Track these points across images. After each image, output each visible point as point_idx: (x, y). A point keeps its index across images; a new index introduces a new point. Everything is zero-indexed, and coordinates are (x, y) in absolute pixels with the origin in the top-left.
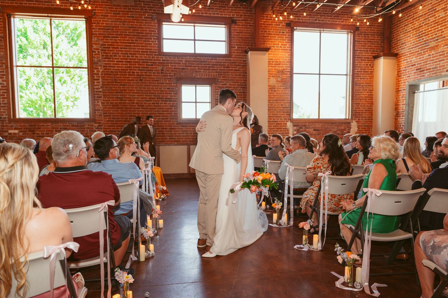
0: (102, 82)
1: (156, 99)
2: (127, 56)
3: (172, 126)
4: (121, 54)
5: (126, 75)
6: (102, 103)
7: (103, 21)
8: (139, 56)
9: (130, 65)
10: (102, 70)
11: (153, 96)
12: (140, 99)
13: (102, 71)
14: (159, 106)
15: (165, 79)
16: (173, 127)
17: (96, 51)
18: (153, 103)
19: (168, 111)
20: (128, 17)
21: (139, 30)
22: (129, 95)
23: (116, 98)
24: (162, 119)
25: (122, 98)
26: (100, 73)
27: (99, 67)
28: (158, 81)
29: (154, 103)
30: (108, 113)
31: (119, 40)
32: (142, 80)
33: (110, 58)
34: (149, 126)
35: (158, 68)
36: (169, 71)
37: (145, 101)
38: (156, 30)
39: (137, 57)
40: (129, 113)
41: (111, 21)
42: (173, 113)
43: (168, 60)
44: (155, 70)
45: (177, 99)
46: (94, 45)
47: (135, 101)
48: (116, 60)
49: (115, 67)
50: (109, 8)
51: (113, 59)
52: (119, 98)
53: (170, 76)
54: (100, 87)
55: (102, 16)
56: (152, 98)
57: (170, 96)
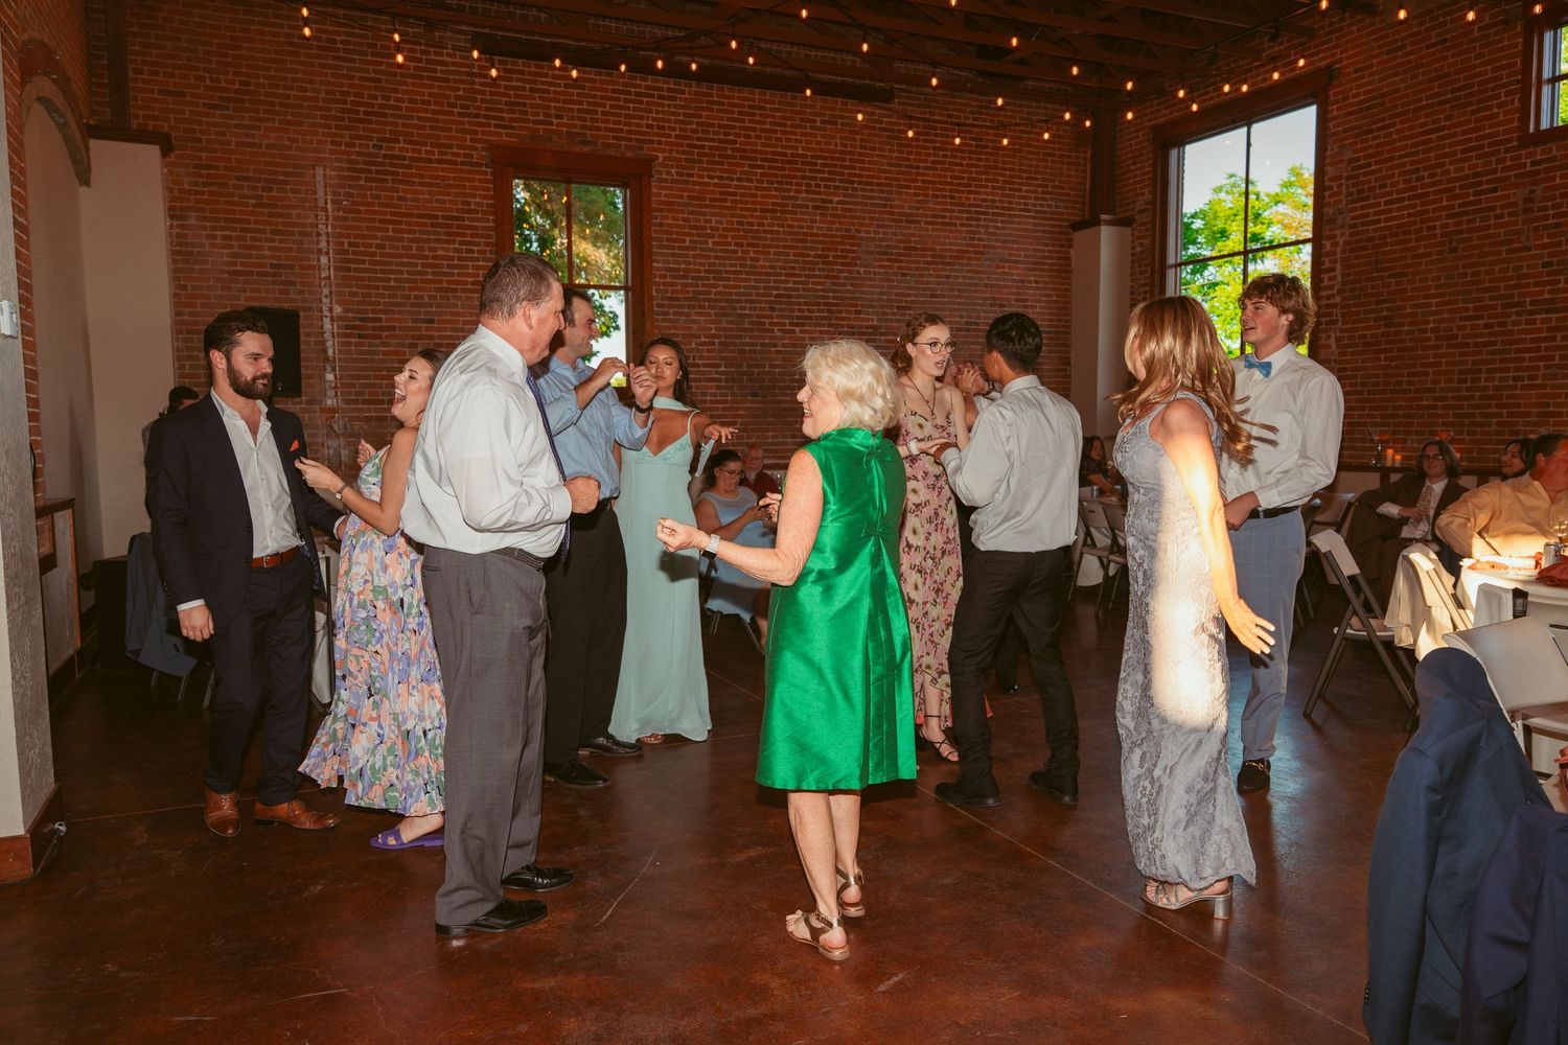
0: (1343, 275)
2: (1418, 179)
3: (1548, 405)
4: (1400, 175)
5: (1410, 241)
6: (1338, 339)
7: (1358, 87)
8: (1452, 168)
9: (1422, 205)
10: (1343, 239)
11: (1491, 298)
13: (1346, 243)
15: (1537, 229)
16: (1551, 409)
17: (1335, 184)
18: (1486, 326)
19: (1538, 349)
20: (1428, 47)
21: (1458, 80)
22: (1412, 307)
23: (1375, 320)
24: (1515, 379)
25: (1391, 317)
26: (1339, 250)
27: (1338, 232)
28: (1512, 242)
29: (1492, 325)
30: (1352, 369)
31: (1398, 132)
32: (1455, 250)
33: (1368, 198)
35: (1514, 194)
36: (1553, 198)
37: (1462, 319)
38: (1518, 60)
39: (1448, 172)
41: (1381, 80)
43: (1554, 159)
44: (1503, 207)
46: (1329, 168)
47: (1428, 323)
48: (1383, 200)
49: (1379, 221)
50: (1376, 40)
51: (1376, 197)
52: (1384, 318)
53: (1555, 216)
54: (1335, 291)
55: (1356, 71)
56: (1488, 307)
57: (1550, 292)
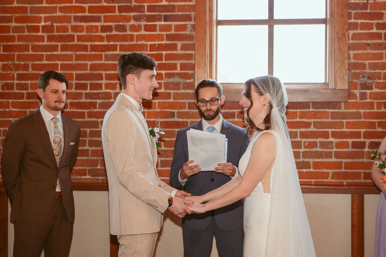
1: (117, 13)
12: (59, 14)
14: (124, 38)
34: (47, 115)
40: (17, 67)
42: (178, 63)
45: (193, 8)
